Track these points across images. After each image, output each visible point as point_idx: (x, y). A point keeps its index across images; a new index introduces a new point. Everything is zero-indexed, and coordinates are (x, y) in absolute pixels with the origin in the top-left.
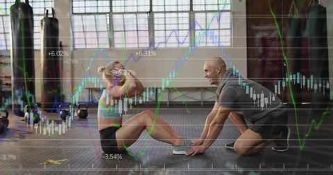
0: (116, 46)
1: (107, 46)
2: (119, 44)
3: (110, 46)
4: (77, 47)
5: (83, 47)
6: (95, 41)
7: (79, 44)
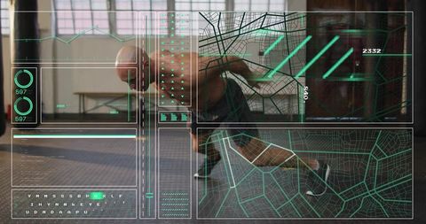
0: (120, 32)
1: (107, 32)
2: (123, 29)
3: (111, 31)
4: (61, 32)
5: (71, 32)
6: (88, 24)
7: (65, 28)
